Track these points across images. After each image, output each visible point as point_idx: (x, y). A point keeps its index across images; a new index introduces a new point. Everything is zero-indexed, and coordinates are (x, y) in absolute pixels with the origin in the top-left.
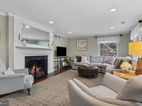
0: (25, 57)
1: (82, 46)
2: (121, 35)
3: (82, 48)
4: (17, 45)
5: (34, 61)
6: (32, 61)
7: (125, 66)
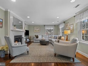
0: (14, 36)
1: (37, 30)
2: (55, 26)
3: (37, 31)
4: (12, 29)
5: (19, 38)
6: (17, 38)
7: (63, 38)
